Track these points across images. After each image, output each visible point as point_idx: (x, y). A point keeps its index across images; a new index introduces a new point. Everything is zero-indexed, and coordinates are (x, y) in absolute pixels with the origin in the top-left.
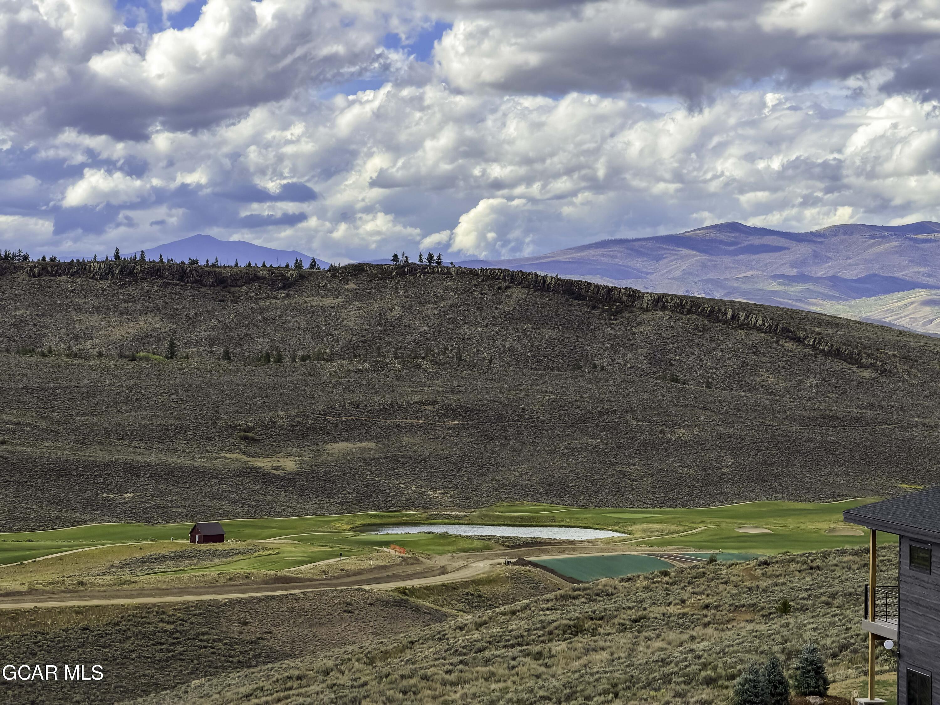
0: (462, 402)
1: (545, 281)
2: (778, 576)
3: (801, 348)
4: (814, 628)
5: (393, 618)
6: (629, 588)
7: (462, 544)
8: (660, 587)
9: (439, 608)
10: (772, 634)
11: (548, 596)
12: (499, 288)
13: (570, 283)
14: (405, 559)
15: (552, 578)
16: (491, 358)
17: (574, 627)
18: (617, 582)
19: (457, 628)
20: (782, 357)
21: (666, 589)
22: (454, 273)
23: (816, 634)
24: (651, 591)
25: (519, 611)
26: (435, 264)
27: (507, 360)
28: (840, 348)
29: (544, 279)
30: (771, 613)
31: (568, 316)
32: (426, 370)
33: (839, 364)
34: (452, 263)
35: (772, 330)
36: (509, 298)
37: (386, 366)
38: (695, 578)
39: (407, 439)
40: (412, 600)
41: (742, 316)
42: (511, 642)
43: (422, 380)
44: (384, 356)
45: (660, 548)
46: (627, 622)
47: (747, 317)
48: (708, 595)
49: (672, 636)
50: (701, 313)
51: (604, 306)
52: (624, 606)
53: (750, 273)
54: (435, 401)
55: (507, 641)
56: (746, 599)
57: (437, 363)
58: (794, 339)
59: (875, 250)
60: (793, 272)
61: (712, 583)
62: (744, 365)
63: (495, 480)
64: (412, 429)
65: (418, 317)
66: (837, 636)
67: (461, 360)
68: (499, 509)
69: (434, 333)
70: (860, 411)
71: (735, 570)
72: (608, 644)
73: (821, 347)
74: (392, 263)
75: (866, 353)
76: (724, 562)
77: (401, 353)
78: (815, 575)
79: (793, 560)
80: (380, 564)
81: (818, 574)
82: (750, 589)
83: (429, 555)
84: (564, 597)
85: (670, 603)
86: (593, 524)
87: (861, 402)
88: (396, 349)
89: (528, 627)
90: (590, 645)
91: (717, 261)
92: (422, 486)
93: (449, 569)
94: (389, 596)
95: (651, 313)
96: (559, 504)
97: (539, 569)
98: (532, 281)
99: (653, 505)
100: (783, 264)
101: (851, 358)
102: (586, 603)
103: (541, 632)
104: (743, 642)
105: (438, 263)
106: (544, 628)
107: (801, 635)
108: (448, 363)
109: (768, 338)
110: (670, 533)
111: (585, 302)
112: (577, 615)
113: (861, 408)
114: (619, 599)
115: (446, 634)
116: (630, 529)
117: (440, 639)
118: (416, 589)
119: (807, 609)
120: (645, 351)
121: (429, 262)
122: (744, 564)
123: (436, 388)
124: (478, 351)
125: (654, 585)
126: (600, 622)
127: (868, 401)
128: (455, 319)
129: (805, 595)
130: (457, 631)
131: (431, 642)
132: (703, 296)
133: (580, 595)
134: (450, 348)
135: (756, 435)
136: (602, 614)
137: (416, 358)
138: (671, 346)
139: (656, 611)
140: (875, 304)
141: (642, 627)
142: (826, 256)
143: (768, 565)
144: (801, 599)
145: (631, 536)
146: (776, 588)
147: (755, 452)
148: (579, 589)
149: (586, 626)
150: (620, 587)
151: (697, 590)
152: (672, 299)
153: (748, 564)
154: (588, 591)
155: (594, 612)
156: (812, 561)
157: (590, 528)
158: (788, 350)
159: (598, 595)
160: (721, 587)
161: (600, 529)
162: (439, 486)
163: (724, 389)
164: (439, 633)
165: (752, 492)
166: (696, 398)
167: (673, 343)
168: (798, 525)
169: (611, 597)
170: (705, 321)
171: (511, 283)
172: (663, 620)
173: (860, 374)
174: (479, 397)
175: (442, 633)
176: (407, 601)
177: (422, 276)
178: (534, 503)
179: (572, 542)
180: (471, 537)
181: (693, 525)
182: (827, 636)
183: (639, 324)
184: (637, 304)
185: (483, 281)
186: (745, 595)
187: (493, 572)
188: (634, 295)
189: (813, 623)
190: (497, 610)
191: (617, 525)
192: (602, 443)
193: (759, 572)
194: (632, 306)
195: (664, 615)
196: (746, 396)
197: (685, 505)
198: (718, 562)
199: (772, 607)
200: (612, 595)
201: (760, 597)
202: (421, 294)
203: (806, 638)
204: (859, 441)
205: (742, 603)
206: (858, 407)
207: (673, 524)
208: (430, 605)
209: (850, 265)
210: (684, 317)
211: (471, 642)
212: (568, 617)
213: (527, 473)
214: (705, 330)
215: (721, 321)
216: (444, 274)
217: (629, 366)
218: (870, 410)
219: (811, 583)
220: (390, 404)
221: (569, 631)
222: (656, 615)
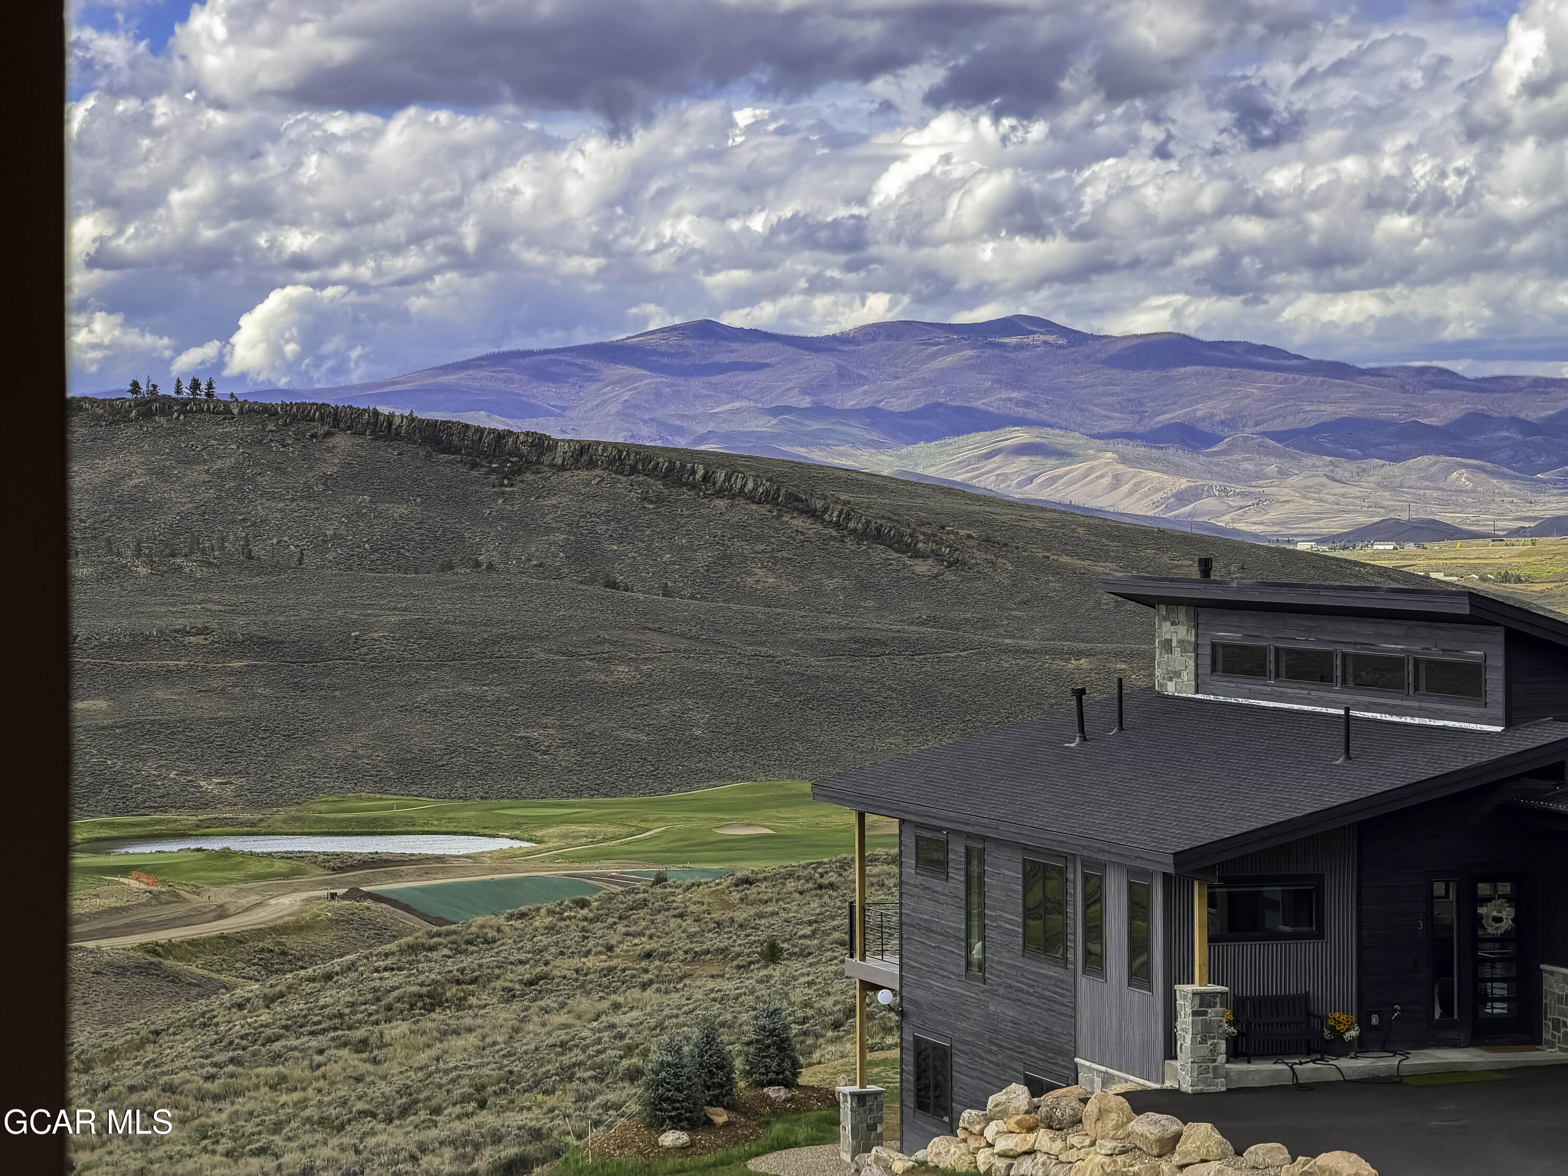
0: (253, 628)
1: (390, 423)
2: (766, 902)
3: (818, 526)
4: (808, 983)
5: (135, 995)
6: (523, 930)
7: (254, 867)
8: (574, 927)
9: (213, 975)
10: (741, 994)
11: (387, 948)
12: (313, 436)
13: (433, 424)
14: (156, 896)
15: (407, 919)
16: (302, 553)
17: (428, 997)
18: (502, 921)
19: (232, 1006)
20: (788, 543)
21: (584, 929)
22: (236, 411)
23: (812, 992)
24: (558, 932)
25: (337, 974)
26: (204, 397)
27: (330, 556)
28: (881, 525)
29: (390, 419)
30: (751, 963)
31: (430, 481)
32: (190, 576)
33: (879, 553)
34: (232, 395)
35: (770, 498)
36: (330, 452)
37: (122, 571)
38: (632, 909)
39: (160, 693)
40: (169, 963)
41: (721, 476)
42: (323, 1026)
43: (184, 593)
44: (119, 554)
45: (589, 865)
46: (517, 986)
47: (728, 478)
48: (651, 937)
49: (584, 1004)
50: (653, 473)
51: (491, 462)
52: (512, 958)
53: (736, 405)
54: (207, 628)
55: (315, 1024)
56: (714, 941)
57: (211, 563)
58: (806, 513)
59: (938, 363)
60: (806, 402)
61: (658, 916)
62: (725, 557)
63: (313, 758)
64: (168, 676)
65: (176, 486)
66: (843, 993)
67: (250, 557)
68: (320, 808)
69: (204, 513)
70: (916, 629)
71: (695, 895)
72: (479, 1021)
73: (851, 525)
74: (129, 396)
75: (923, 534)
76: (679, 882)
77: (149, 548)
78: (826, 898)
79: (791, 875)
80: (113, 905)
81: (830, 897)
82: (719, 924)
83: (197, 887)
84: (413, 949)
85: (589, 952)
86: (477, 827)
87: (917, 615)
88: (139, 542)
89: (351, 1000)
90: (448, 1025)
91: (680, 385)
92: (188, 772)
93: (232, 911)
94: (128, 958)
95: (569, 473)
96: (420, 795)
97: (384, 905)
98: (368, 423)
99: (578, 793)
100: (788, 389)
101: (899, 542)
102: (449, 957)
103: (374, 1007)
104: (694, 1010)
105: (208, 395)
106: (378, 999)
107: (787, 994)
108: (229, 563)
109: (763, 511)
110: (605, 840)
111: (459, 458)
112: (433, 976)
113: (918, 625)
114: (504, 948)
115: (214, 1017)
116: (539, 833)
117: (204, 1025)
118: (174, 945)
119: (810, 954)
120: (562, 537)
121: (193, 393)
122: (712, 884)
123: (209, 606)
124: (279, 542)
125: (563, 924)
126: (471, 987)
127: (929, 612)
128: (238, 488)
129: (807, 930)
130: (234, 1010)
131: (188, 1031)
132: (659, 443)
133: (440, 944)
134: (231, 538)
135: (746, 672)
136: (476, 974)
137: (174, 555)
138: (604, 528)
139: (565, 966)
140: (940, 453)
141: (540, 992)
142: (858, 375)
143: (751, 883)
144: (800, 937)
145: (542, 846)
146: (763, 921)
147: (745, 701)
148: (439, 935)
149: (448, 994)
150: (507, 929)
151: (633, 929)
152: (605, 450)
153: (718, 884)
154: (454, 937)
155: (462, 971)
156: (822, 876)
157: (473, 834)
158: (797, 531)
159: (469, 942)
160: (674, 923)
161: (490, 836)
162: (217, 771)
163: (693, 597)
164: (203, 1015)
165: (741, 768)
166: (645, 614)
167: (608, 522)
168: (817, 820)
169: (492, 945)
170: (659, 485)
171: (334, 427)
172: (576, 980)
173: (915, 568)
174: (282, 619)
175: (207, 1016)
176: (158, 966)
177: (182, 417)
178: (378, 796)
179: (439, 859)
180: (270, 854)
181: (643, 825)
182: (829, 994)
183: (551, 492)
184: (546, 459)
185: (285, 424)
186: (710, 935)
187: (306, 912)
188: (542, 444)
189: (808, 974)
190: (302, 972)
191: (516, 828)
192: (492, 692)
193: (736, 896)
194: (538, 462)
195: (577, 971)
196: (729, 608)
197: (629, 792)
198: (670, 882)
199: (754, 952)
200: (494, 941)
201: (735, 937)
202: (180, 448)
203: (792, 999)
204: (915, 678)
205: (705, 947)
206: (912, 623)
207: (611, 823)
208: (199, 971)
209: (898, 388)
210: (625, 479)
211: (255, 1029)
212: (419, 981)
213: (365, 746)
214: (659, 500)
215: (685, 485)
216: (219, 413)
217: (535, 563)
218: (933, 627)
219: (818, 911)
220: (131, 635)
221: (419, 1004)
222: (565, 972)
